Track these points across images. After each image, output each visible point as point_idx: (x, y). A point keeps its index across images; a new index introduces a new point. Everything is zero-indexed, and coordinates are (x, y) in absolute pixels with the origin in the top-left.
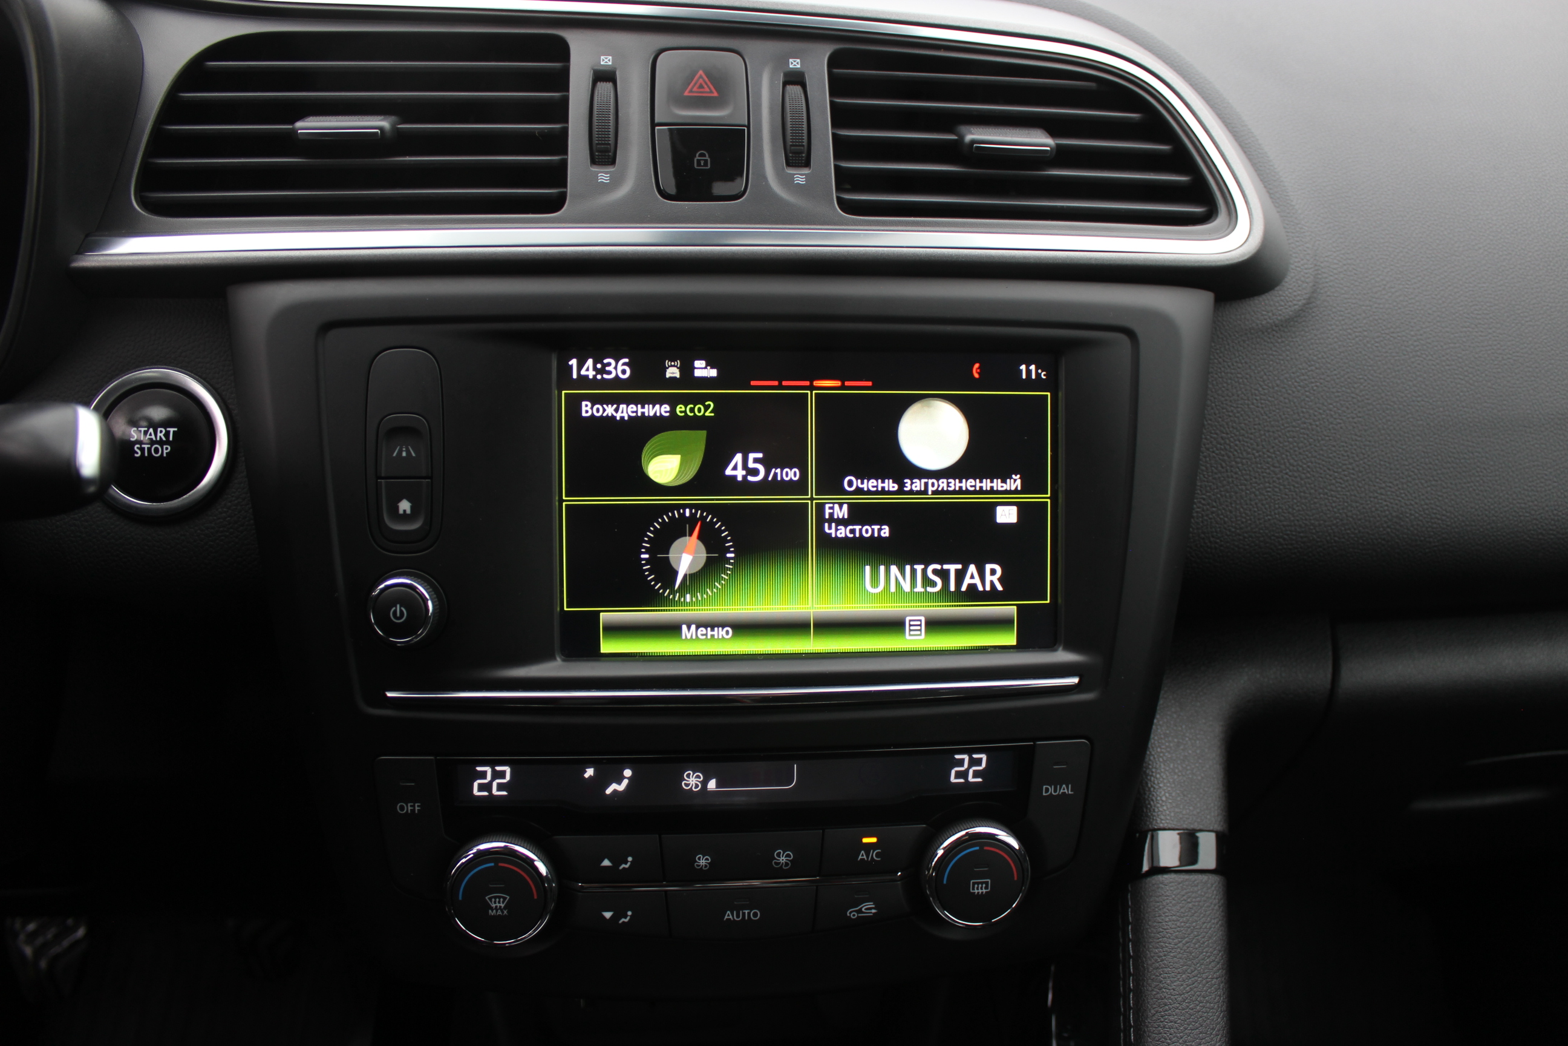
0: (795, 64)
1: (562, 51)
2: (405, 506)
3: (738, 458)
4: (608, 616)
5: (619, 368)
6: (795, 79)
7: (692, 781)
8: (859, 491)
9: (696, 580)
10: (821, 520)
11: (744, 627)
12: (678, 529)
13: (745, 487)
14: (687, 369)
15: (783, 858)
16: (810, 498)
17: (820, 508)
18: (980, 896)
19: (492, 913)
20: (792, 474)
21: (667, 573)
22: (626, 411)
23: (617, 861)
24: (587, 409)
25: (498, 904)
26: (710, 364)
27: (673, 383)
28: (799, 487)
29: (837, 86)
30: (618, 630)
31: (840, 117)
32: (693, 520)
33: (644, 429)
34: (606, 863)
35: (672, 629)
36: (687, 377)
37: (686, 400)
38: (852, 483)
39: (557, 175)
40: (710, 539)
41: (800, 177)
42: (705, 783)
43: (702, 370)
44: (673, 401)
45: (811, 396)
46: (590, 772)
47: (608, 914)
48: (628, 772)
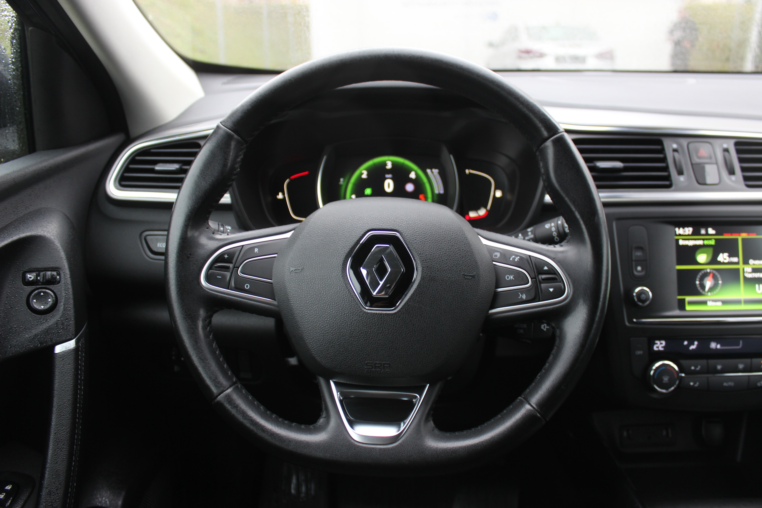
0: (725, 146)
1: (661, 143)
2: (639, 268)
3: (721, 255)
4: (688, 298)
5: (689, 230)
6: (726, 150)
7: (713, 345)
8: (754, 264)
9: (711, 289)
10: (744, 272)
11: (724, 302)
12: (706, 275)
13: (724, 263)
14: (707, 231)
15: (741, 366)
16: (741, 266)
17: (744, 269)
19: (663, 382)
20: (735, 260)
21: (703, 287)
22: (691, 243)
23: (696, 367)
24: (681, 242)
25: (666, 379)
26: (713, 229)
27: (703, 235)
28: (737, 263)
29: (738, 152)
30: (691, 303)
31: (741, 160)
32: (710, 273)
33: (696, 248)
34: (693, 368)
35: (704, 303)
36: (707, 234)
37: (707, 239)
38: (751, 261)
39: (668, 178)
40: (715, 278)
41: (733, 178)
42: (716, 346)
43: (711, 231)
44: (703, 240)
45: (740, 238)
46: (686, 343)
47: (692, 384)
48: (696, 343)
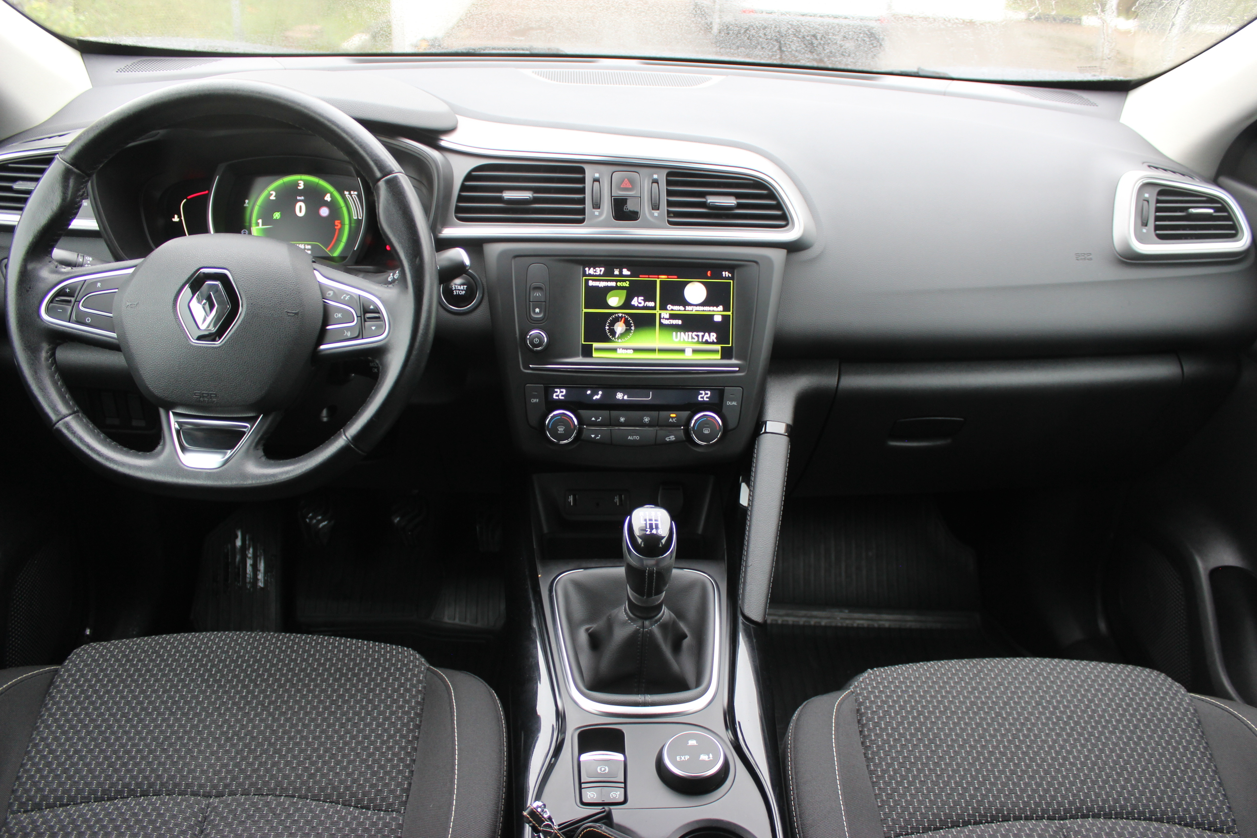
0: (655, 176)
1: (582, 171)
2: (537, 310)
3: (636, 298)
4: (595, 345)
5: (600, 270)
6: (655, 181)
7: (619, 396)
8: (672, 310)
9: (622, 335)
10: (660, 318)
11: (636, 350)
12: (617, 320)
13: (638, 308)
14: (621, 272)
15: (646, 420)
16: (657, 312)
17: (660, 314)
18: (707, 434)
19: (559, 432)
20: (652, 304)
21: (613, 333)
22: (602, 284)
23: (597, 418)
24: (591, 283)
25: (561, 429)
26: (628, 270)
27: (617, 276)
28: (654, 308)
29: (669, 183)
30: (597, 349)
31: (670, 193)
32: (622, 317)
33: (608, 289)
34: (593, 419)
35: (614, 350)
36: (621, 275)
37: (620, 281)
38: (669, 307)
39: (582, 212)
40: (627, 323)
41: (656, 213)
42: (623, 397)
43: (626, 272)
44: (617, 281)
45: (658, 281)
46: (589, 392)
47: (593, 436)
48: (600, 393)
